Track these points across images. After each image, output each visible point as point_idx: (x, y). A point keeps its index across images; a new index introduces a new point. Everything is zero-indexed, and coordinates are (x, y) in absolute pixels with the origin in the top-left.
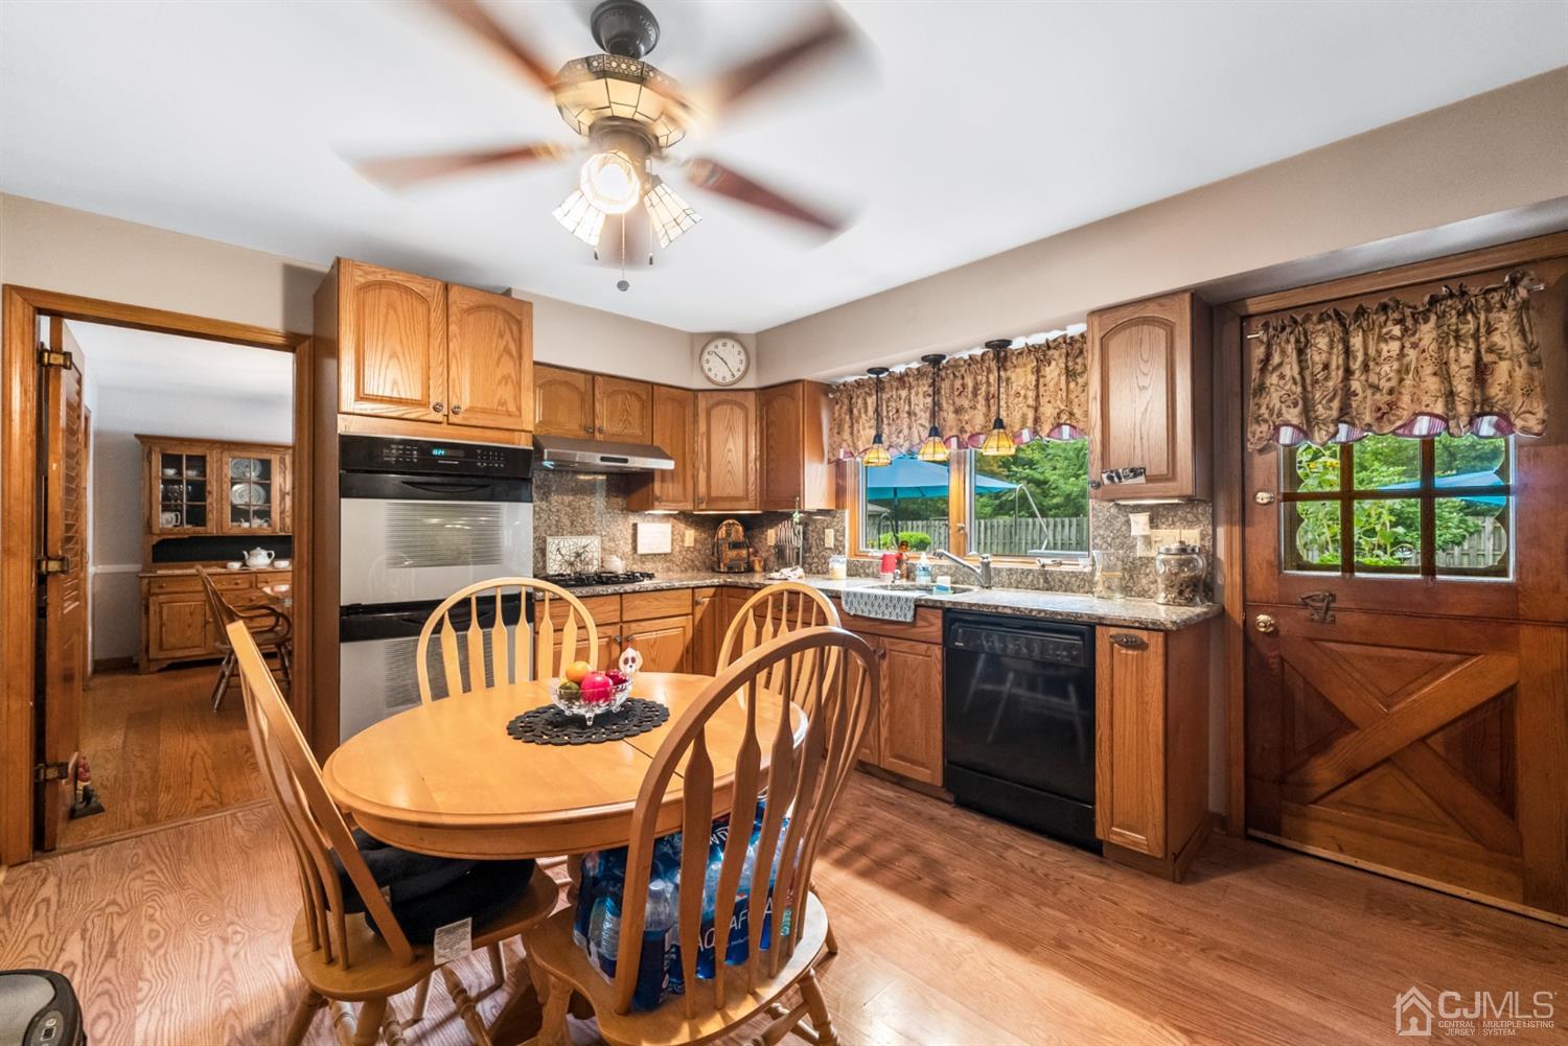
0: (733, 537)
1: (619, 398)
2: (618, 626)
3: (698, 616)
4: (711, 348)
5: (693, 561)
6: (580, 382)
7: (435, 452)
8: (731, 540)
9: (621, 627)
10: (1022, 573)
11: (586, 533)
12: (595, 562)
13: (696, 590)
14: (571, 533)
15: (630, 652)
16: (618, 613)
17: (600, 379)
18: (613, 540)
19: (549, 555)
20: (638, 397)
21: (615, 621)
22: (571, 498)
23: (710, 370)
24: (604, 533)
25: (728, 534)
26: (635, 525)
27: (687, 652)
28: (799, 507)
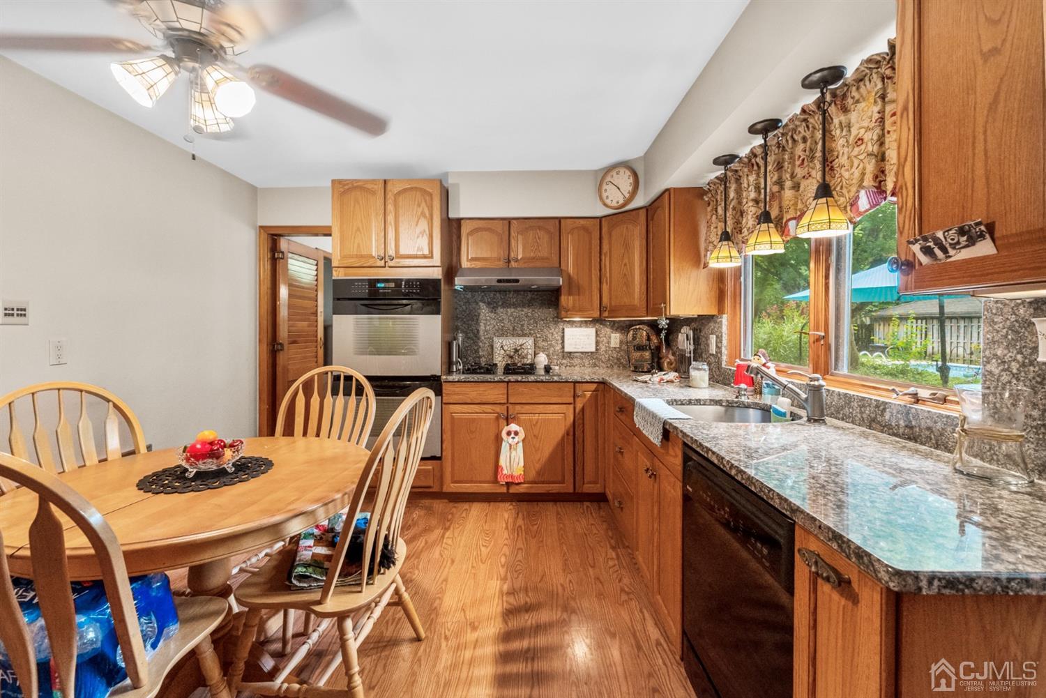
0: (637, 341)
1: (531, 234)
2: (505, 406)
3: (579, 406)
4: (608, 179)
5: (618, 359)
6: (499, 227)
7: (379, 285)
8: (636, 343)
9: (508, 407)
10: (877, 407)
11: (524, 335)
12: (529, 357)
13: (577, 384)
14: (513, 335)
15: (514, 427)
16: (505, 396)
17: (515, 221)
18: (545, 340)
19: (495, 350)
20: (548, 232)
21: (502, 402)
22: (513, 310)
23: (607, 197)
24: (538, 335)
25: (634, 338)
26: (563, 329)
27: (568, 434)
28: (666, 315)
